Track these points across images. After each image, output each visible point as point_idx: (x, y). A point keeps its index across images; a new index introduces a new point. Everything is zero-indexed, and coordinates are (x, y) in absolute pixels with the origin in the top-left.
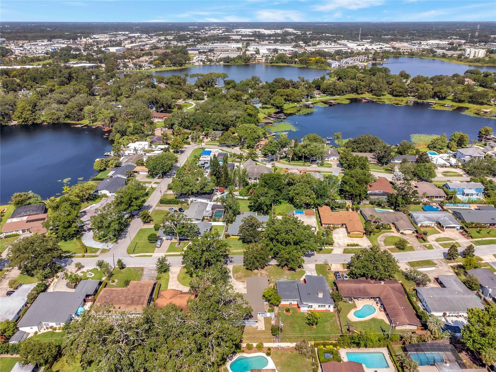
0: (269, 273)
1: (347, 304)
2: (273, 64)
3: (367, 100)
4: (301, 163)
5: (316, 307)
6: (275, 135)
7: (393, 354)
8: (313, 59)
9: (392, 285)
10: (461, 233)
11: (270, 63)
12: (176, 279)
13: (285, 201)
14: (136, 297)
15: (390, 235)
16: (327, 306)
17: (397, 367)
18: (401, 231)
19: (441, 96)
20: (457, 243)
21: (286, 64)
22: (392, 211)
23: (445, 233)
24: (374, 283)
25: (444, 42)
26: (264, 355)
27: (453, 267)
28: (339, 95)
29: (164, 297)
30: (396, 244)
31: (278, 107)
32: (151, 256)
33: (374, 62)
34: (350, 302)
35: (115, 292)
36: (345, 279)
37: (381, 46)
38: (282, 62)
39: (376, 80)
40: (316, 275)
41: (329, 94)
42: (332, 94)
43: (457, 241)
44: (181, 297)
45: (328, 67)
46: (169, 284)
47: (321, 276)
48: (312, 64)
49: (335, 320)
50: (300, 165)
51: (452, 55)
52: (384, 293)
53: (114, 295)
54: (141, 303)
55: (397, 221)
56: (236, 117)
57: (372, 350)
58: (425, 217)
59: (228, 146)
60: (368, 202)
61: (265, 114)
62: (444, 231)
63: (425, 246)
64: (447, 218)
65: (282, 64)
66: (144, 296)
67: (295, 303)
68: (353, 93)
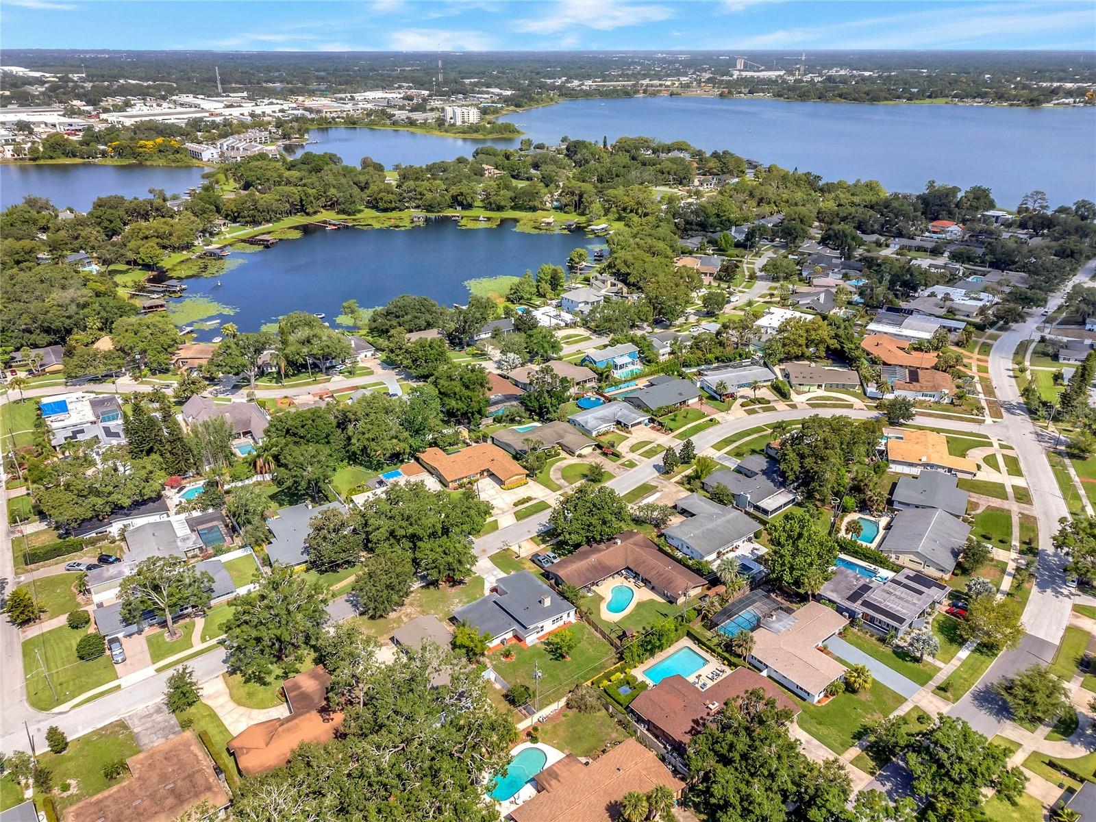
0: (421, 606)
1: (587, 600)
2: (42, 162)
3: (334, 225)
4: (304, 378)
5: (549, 626)
6: (192, 331)
7: (704, 640)
8: (150, 143)
9: (631, 540)
10: (653, 428)
11: (30, 159)
12: (232, 705)
13: (341, 464)
14: (179, 783)
15: (564, 466)
16: (565, 616)
17: (719, 654)
18: (577, 453)
19: (465, 202)
20: (658, 445)
21: (78, 161)
22: (538, 424)
23: (634, 435)
24: (607, 548)
25: (394, 95)
26: (529, 745)
27: (681, 483)
28: (268, 221)
29: (249, 750)
30: (585, 476)
31: (147, 267)
32: (119, 687)
33: (288, 142)
34: (589, 595)
35: (108, 802)
36: (555, 561)
37: (279, 107)
38: (67, 155)
39: (334, 182)
40: (504, 575)
41: (247, 222)
42: (255, 222)
43: (657, 442)
44: (289, 730)
45: (194, 161)
46: (225, 723)
47: (513, 573)
48: (151, 156)
49: (590, 633)
50: (308, 384)
51: (426, 120)
52: (630, 559)
53: (113, 808)
54: (202, 788)
55: (562, 437)
56: (78, 305)
57: (671, 650)
58: (596, 418)
59: (95, 380)
60: (490, 421)
61: (125, 286)
62: (629, 432)
63: (623, 464)
64: (625, 411)
65: (68, 161)
66: (199, 771)
67: (509, 635)
68: (295, 214)
